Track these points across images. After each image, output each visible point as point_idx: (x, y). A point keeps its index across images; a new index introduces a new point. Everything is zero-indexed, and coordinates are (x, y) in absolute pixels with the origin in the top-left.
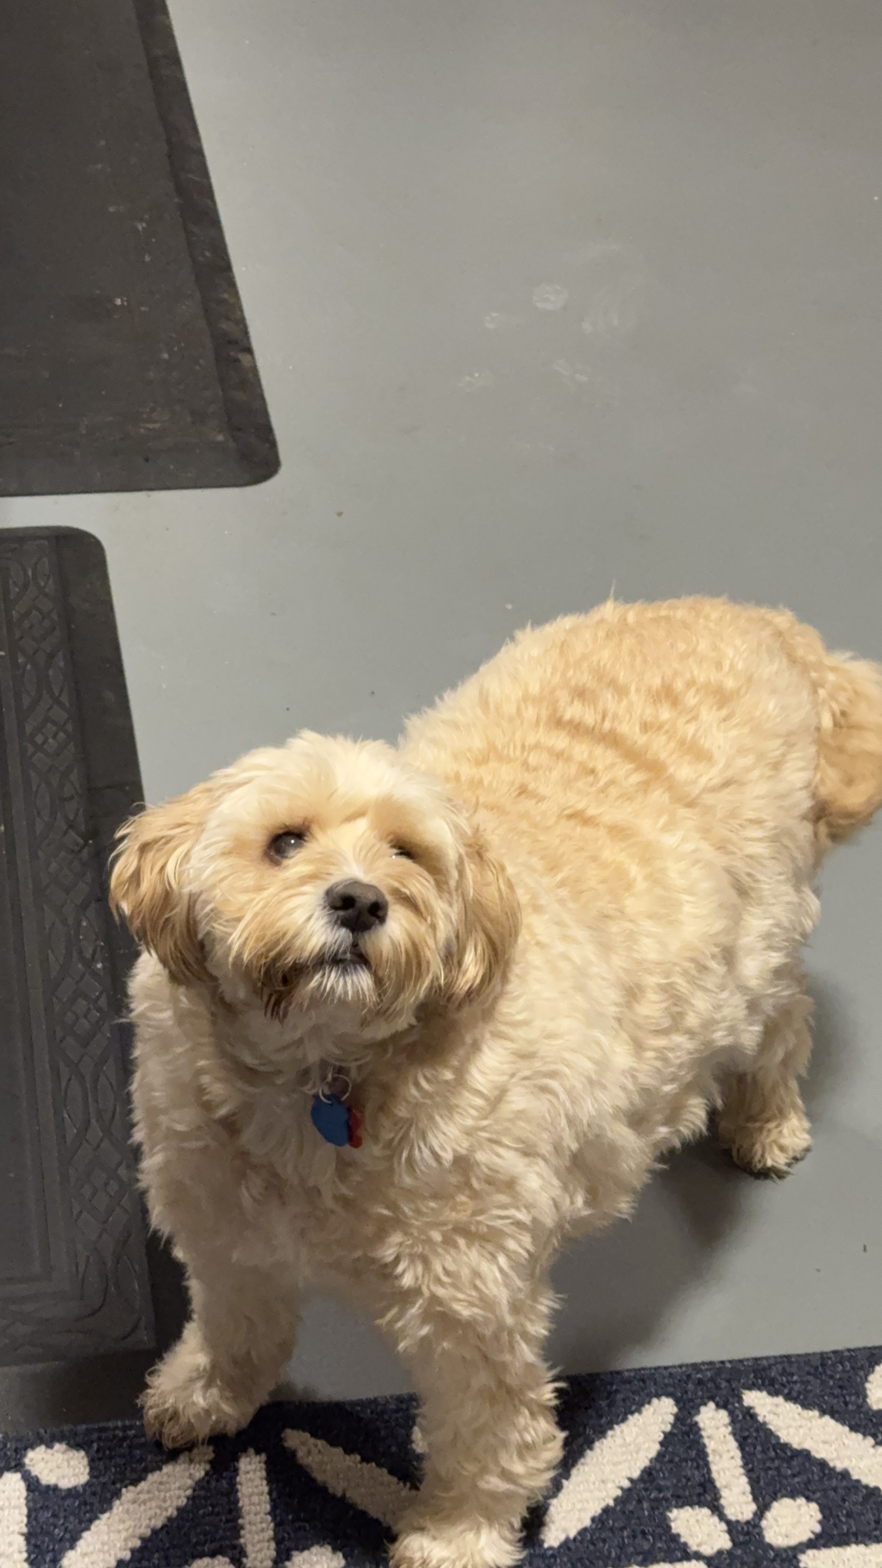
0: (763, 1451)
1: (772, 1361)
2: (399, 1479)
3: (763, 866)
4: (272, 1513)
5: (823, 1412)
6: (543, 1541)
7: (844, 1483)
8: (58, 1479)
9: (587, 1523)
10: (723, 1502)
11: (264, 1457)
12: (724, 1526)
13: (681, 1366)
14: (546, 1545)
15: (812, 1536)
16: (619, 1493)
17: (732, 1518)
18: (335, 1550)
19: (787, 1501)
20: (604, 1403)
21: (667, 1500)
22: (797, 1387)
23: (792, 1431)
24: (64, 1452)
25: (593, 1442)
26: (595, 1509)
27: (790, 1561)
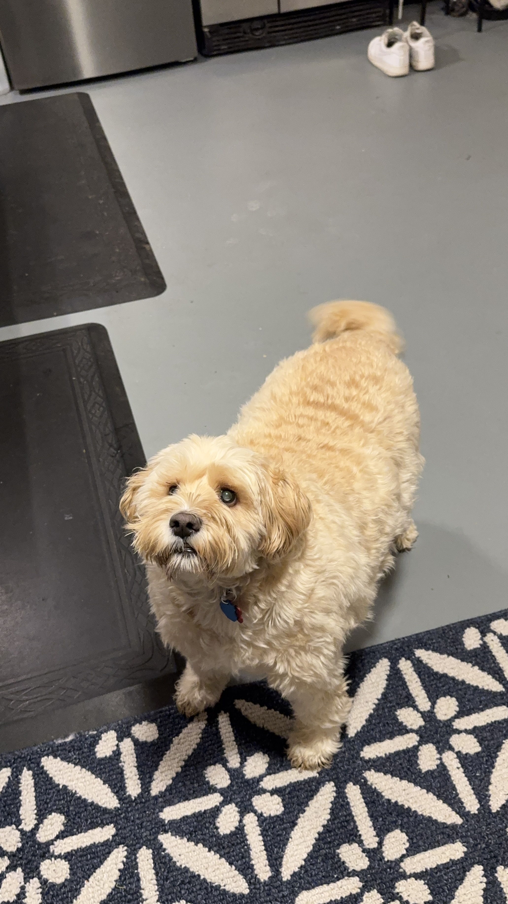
0: (428, 677)
1: (423, 634)
2: (285, 715)
3: (405, 452)
4: (236, 740)
5: (449, 655)
6: (348, 735)
7: (464, 686)
8: (146, 737)
9: (364, 723)
10: (417, 703)
11: (228, 714)
12: (419, 715)
13: (387, 643)
14: (349, 736)
15: (456, 713)
16: (374, 706)
17: (422, 710)
18: (264, 753)
19: (443, 699)
20: (360, 665)
21: (394, 706)
22: (436, 645)
23: (438, 665)
24: (147, 725)
25: (359, 684)
26: (366, 716)
27: (449, 726)
